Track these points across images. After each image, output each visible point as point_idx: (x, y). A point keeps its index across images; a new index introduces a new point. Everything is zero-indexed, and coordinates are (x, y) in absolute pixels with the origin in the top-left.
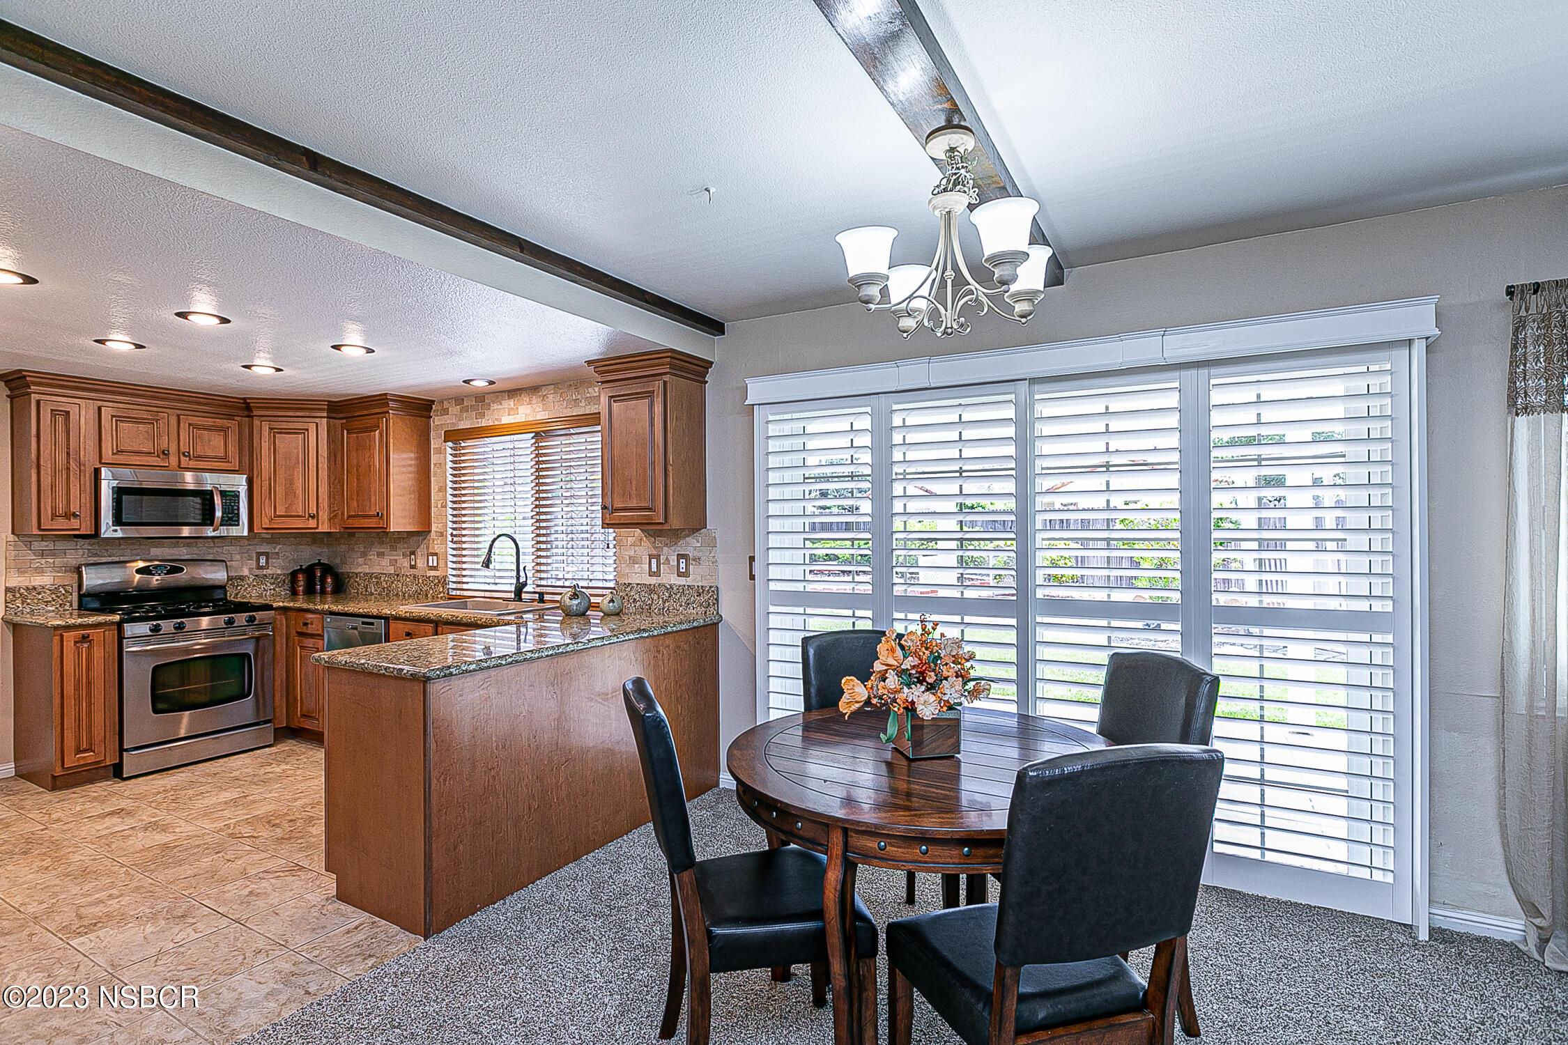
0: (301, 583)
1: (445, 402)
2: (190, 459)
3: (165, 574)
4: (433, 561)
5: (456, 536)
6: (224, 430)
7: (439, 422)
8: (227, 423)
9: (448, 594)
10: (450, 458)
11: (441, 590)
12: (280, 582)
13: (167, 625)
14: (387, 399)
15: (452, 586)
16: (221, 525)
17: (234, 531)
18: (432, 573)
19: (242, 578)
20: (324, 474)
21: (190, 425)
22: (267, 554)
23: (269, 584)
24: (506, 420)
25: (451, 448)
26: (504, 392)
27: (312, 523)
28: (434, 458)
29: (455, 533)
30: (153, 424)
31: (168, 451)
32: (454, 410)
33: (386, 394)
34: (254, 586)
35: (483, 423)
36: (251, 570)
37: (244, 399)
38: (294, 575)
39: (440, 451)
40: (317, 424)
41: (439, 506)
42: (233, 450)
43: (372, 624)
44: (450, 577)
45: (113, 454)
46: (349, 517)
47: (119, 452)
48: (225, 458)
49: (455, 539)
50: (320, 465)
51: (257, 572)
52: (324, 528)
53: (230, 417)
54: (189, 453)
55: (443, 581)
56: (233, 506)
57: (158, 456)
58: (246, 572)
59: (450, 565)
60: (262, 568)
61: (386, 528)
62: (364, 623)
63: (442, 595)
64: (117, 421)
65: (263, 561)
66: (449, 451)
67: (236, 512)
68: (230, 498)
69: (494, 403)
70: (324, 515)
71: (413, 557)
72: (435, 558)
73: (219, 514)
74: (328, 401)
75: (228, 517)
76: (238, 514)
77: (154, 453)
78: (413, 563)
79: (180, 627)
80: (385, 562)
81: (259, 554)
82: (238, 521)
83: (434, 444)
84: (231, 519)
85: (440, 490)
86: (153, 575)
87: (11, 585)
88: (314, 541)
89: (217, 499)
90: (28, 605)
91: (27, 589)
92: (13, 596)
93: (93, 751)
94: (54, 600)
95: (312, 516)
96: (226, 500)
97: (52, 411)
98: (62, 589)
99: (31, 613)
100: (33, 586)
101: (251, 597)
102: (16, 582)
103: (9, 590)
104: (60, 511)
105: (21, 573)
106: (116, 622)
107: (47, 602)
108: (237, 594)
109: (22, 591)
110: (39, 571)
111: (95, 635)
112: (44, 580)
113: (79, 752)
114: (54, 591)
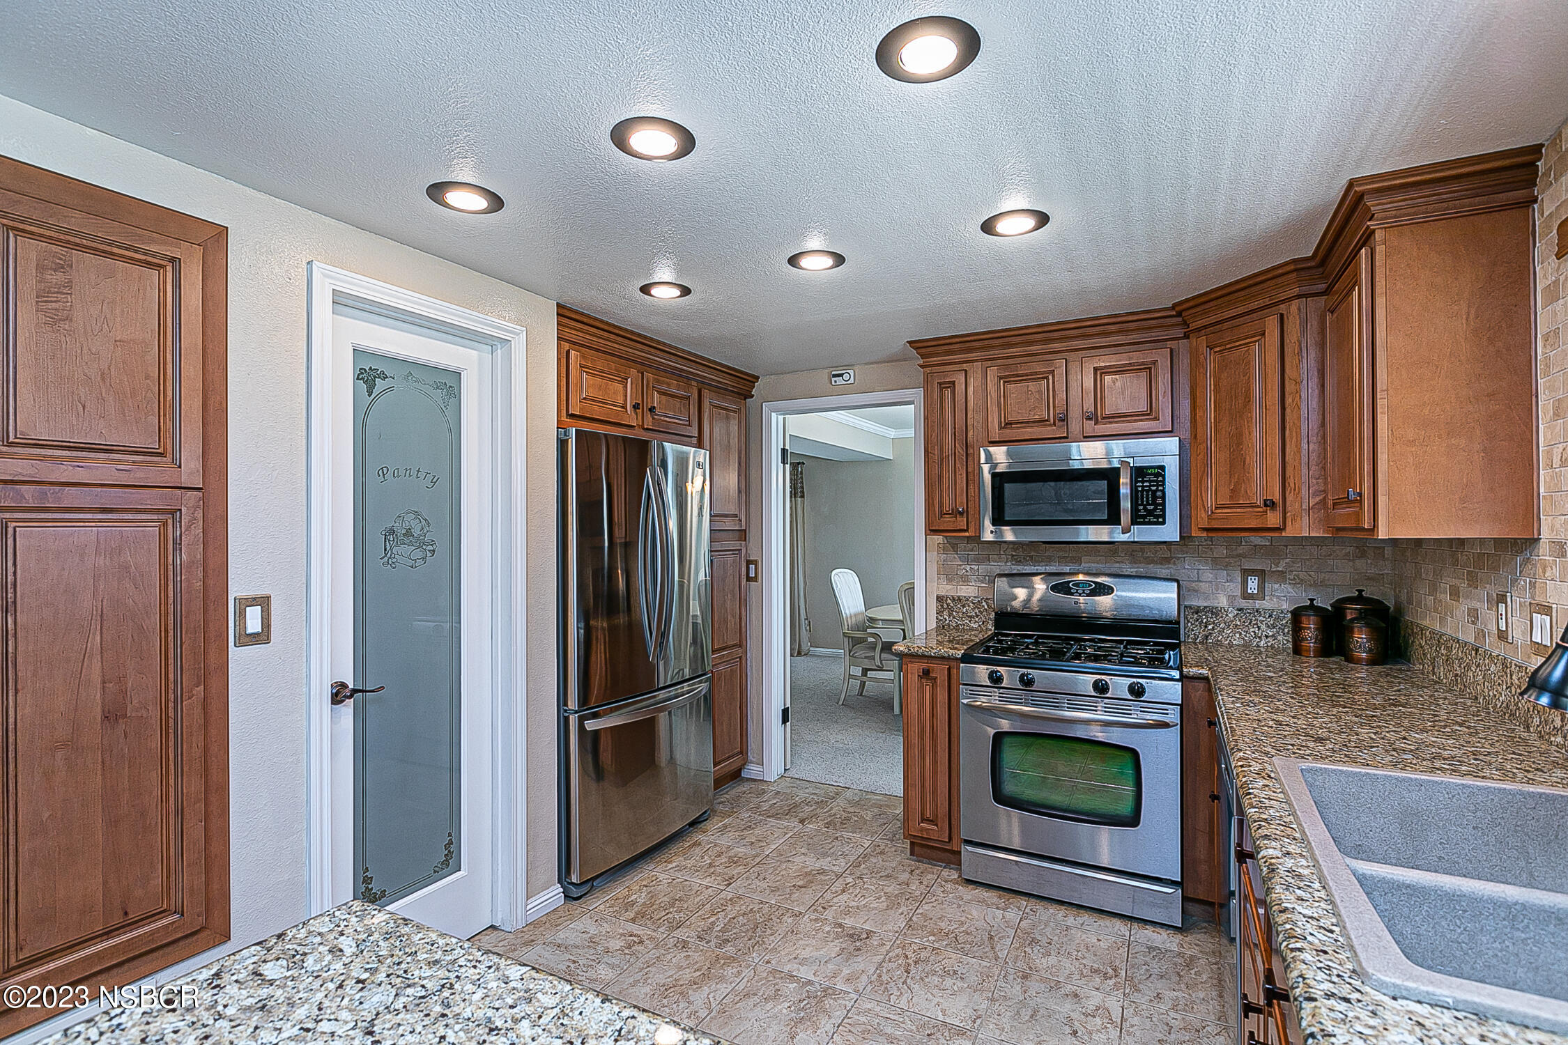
0: (1310, 632)
2: (1097, 422)
3: (1088, 595)
4: (1541, 628)
6: (1148, 369)
8: (1150, 357)
12: (1279, 625)
13: (1012, 676)
16: (1134, 522)
17: (1156, 533)
19: (1215, 612)
21: (1097, 369)
22: (1260, 573)
23: (1263, 627)
27: (1273, 519)
30: (1047, 377)
31: (1064, 414)
34: (1236, 626)
36: (1231, 598)
37: (1174, 308)
40: (1281, 315)
42: (1162, 399)
45: (1001, 428)
46: (1334, 503)
47: (1008, 424)
48: (1150, 413)
51: (1244, 604)
52: (1297, 528)
54: (1093, 413)
56: (1154, 492)
57: (1054, 424)
58: (1222, 601)
60: (1251, 597)
61: (1373, 530)
64: (1005, 382)
65: (1253, 585)
67: (1159, 501)
68: (1150, 475)
70: (1295, 503)
71: (1501, 609)
73: (1126, 505)
74: (1295, 261)
75: (1145, 509)
76: (1163, 504)
77: (1047, 420)
78: (1502, 626)
79: (1027, 682)
80: (1461, 611)
81: (1247, 573)
82: (1163, 516)
84: (1149, 512)
86: (1072, 594)
87: (941, 593)
88: (1363, 555)
89: (1124, 480)
90: (954, 618)
91: (953, 600)
92: (942, 606)
93: (937, 825)
94: (977, 616)
95: (1270, 504)
96: (1143, 482)
97: (940, 384)
98: (984, 604)
99: (957, 628)
100: (959, 597)
101: (1231, 645)
102: (947, 590)
103: (939, 599)
104: (948, 506)
105: (949, 580)
106: (957, 659)
107: (971, 617)
108: (1207, 637)
109: (949, 601)
110: (965, 579)
111: (940, 671)
112: (968, 590)
113: (924, 820)
114: (977, 605)
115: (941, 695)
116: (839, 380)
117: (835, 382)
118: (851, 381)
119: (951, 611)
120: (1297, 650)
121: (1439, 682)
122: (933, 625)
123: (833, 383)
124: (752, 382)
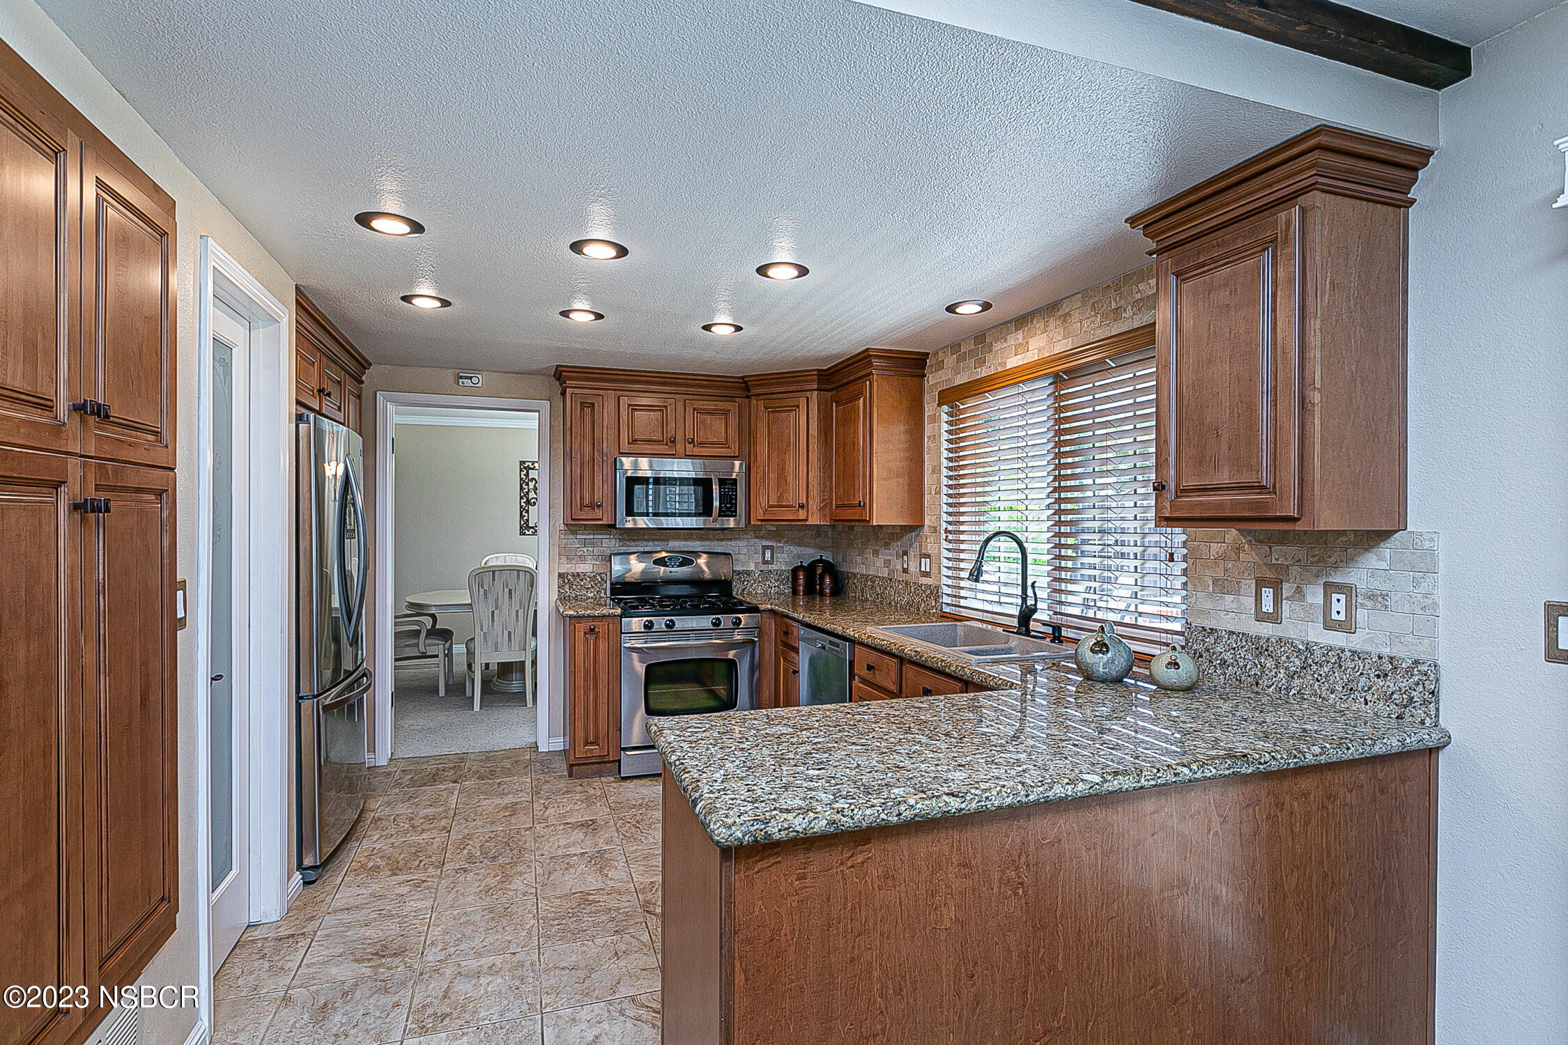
0: (801, 582)
1: (940, 353)
2: (694, 446)
3: (678, 566)
4: (925, 565)
5: (950, 532)
6: (726, 413)
7: (935, 380)
8: (728, 405)
9: (941, 610)
10: (945, 427)
11: (934, 603)
12: (784, 579)
13: (660, 622)
14: (870, 356)
15: (946, 600)
16: (720, 516)
17: (731, 523)
18: (924, 581)
19: (748, 573)
20: (814, 457)
21: (694, 409)
22: (771, 548)
23: (773, 581)
24: (1013, 362)
25: (946, 413)
26: (1010, 322)
27: (802, 514)
28: (928, 430)
29: (950, 528)
30: (662, 410)
31: (675, 438)
32: (950, 360)
33: (867, 350)
34: (759, 582)
35: (983, 372)
36: (757, 564)
37: (742, 378)
38: (795, 572)
39: (935, 419)
40: (808, 398)
41: (933, 492)
42: (733, 433)
43: (837, 645)
44: (944, 587)
45: (629, 443)
46: (837, 506)
47: (635, 441)
48: (725, 444)
49: (950, 537)
50: (811, 447)
51: (763, 567)
52: (814, 520)
53: (731, 398)
54: (693, 440)
55: (935, 592)
56: (731, 496)
57: (667, 444)
58: (752, 567)
59: (945, 571)
60: (765, 562)
61: (869, 521)
62: (831, 642)
63: (934, 611)
64: (632, 409)
65: (768, 555)
66: (945, 417)
67: (734, 501)
68: (728, 484)
69: (997, 340)
70: (814, 505)
71: (905, 557)
72: (928, 561)
73: (716, 503)
74: (818, 370)
75: (726, 507)
76: (736, 504)
77: (663, 441)
78: (905, 566)
79: (670, 625)
80: (879, 562)
81: (765, 548)
82: (736, 511)
83: (929, 409)
84: (728, 509)
85: (934, 471)
86: (668, 566)
87: (561, 571)
89: (715, 487)
90: (574, 590)
91: (573, 575)
92: (564, 581)
93: (598, 745)
94: (593, 587)
95: (802, 506)
96: (725, 489)
97: (582, 403)
98: (598, 577)
99: (576, 599)
100: (578, 573)
101: (756, 593)
102: (566, 568)
103: (560, 575)
104: (587, 502)
105: (569, 559)
106: (618, 616)
107: (587, 588)
108: (743, 590)
109: (570, 577)
110: (582, 558)
111: (601, 627)
112: (585, 568)
113: (587, 743)
114: (593, 579)
115: (603, 646)
116: (467, 382)
117: (463, 383)
118: (480, 385)
119: (571, 585)
120: (795, 592)
121: (867, 600)
122: (555, 596)
123: (461, 384)
124: (365, 368)
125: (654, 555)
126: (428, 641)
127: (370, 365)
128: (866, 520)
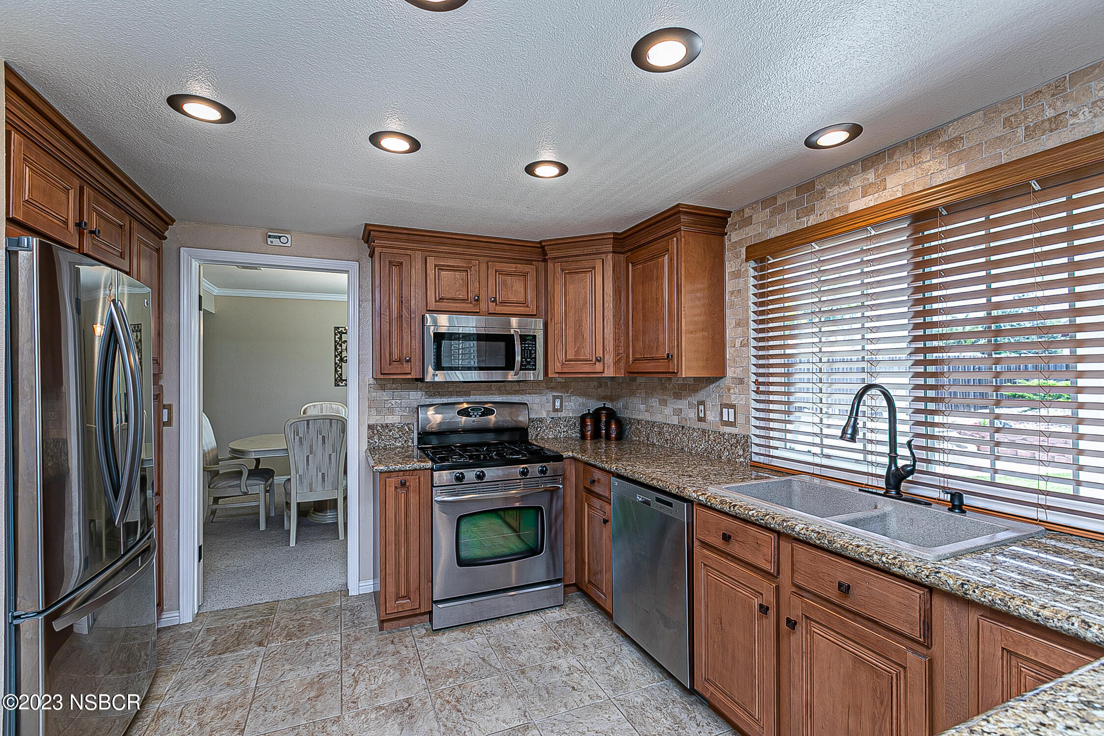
0: (589, 428)
1: (747, 210)
2: (496, 305)
3: (480, 416)
4: (728, 415)
5: (763, 384)
6: (525, 275)
8: (526, 268)
9: (751, 459)
10: (752, 281)
11: (741, 452)
12: (571, 425)
13: (470, 475)
14: (679, 212)
15: (755, 449)
16: (521, 369)
17: (531, 376)
18: (728, 429)
19: (541, 420)
20: (609, 314)
21: (496, 271)
22: (561, 398)
23: (562, 427)
24: (857, 205)
25: (752, 268)
27: (599, 367)
28: (730, 285)
29: (761, 379)
30: (467, 271)
31: (478, 297)
32: (761, 216)
33: (678, 205)
34: (550, 427)
35: (812, 220)
36: (548, 412)
37: (540, 242)
38: (583, 418)
39: (737, 275)
40: (603, 260)
41: (738, 345)
42: (531, 294)
43: (670, 505)
44: (753, 437)
45: (436, 301)
46: (635, 360)
47: (441, 299)
48: (524, 303)
49: (762, 388)
50: (606, 305)
51: (553, 415)
52: (609, 373)
53: (529, 262)
54: (495, 298)
55: (744, 442)
56: (531, 351)
57: (471, 303)
58: (544, 415)
59: (754, 422)
60: (555, 410)
61: (677, 373)
62: (658, 500)
63: (741, 459)
64: (439, 269)
65: (558, 404)
66: (752, 272)
67: (533, 356)
68: (528, 339)
69: (832, 186)
70: (609, 359)
71: (701, 407)
72: (732, 411)
73: (518, 358)
74: (615, 234)
75: (526, 360)
76: (535, 358)
77: (467, 300)
78: (702, 415)
79: (480, 477)
80: (668, 411)
81: (555, 398)
82: (535, 365)
83: (730, 267)
84: (529, 363)
85: (738, 325)
86: (471, 416)
87: (372, 422)
88: (600, 386)
89: (517, 343)
90: (383, 440)
91: (382, 426)
92: (373, 432)
93: (409, 599)
94: (401, 437)
95: (598, 360)
96: (525, 344)
97: (390, 262)
98: (406, 427)
99: (385, 448)
100: (387, 424)
101: (548, 438)
102: (375, 420)
103: (370, 427)
104: (395, 357)
105: (379, 412)
106: (428, 469)
107: (396, 438)
108: (537, 435)
109: (379, 428)
110: (391, 411)
111: (412, 482)
112: (393, 419)
113: (398, 598)
114: (401, 429)
115: (413, 499)
116: (276, 242)
117: (272, 242)
118: (289, 244)
119: (380, 435)
120: (583, 437)
121: (654, 445)
122: (365, 446)
123: (269, 243)
124: (168, 224)
125: (456, 406)
126: (249, 482)
127: (173, 221)
128: (674, 373)
